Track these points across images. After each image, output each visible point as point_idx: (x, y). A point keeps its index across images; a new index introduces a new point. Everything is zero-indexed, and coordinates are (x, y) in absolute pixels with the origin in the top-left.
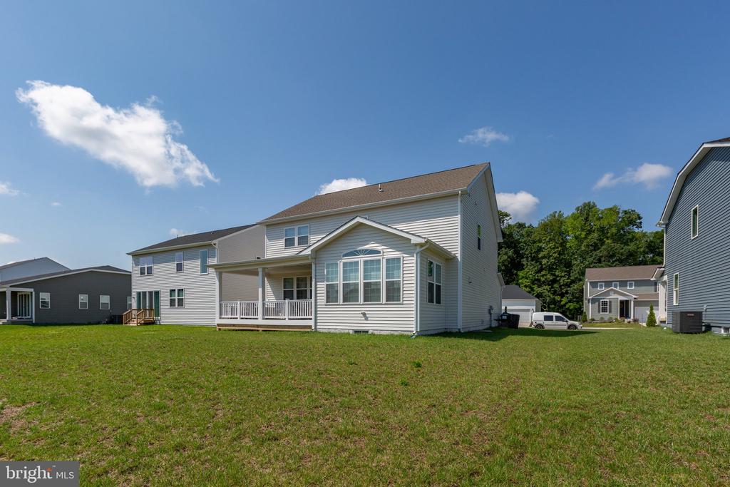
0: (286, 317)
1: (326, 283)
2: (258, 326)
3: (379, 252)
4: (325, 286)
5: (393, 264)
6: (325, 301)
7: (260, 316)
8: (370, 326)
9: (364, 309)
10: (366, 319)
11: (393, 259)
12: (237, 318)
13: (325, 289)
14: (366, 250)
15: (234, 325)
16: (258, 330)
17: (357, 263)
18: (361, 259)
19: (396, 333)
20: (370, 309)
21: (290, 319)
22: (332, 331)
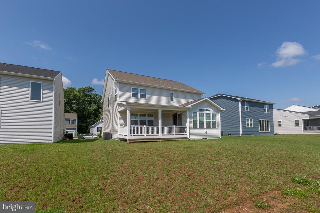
0: (174, 134)
1: (193, 120)
2: (159, 139)
3: (209, 111)
4: (193, 121)
5: (214, 116)
6: (193, 127)
7: (160, 134)
8: (208, 137)
9: (206, 130)
10: (207, 134)
11: (214, 114)
12: (144, 135)
13: (193, 122)
14: (206, 109)
15: (142, 139)
16: (159, 141)
17: (203, 113)
18: (205, 112)
19: (215, 138)
20: (208, 130)
21: (176, 135)
22: (195, 139)
